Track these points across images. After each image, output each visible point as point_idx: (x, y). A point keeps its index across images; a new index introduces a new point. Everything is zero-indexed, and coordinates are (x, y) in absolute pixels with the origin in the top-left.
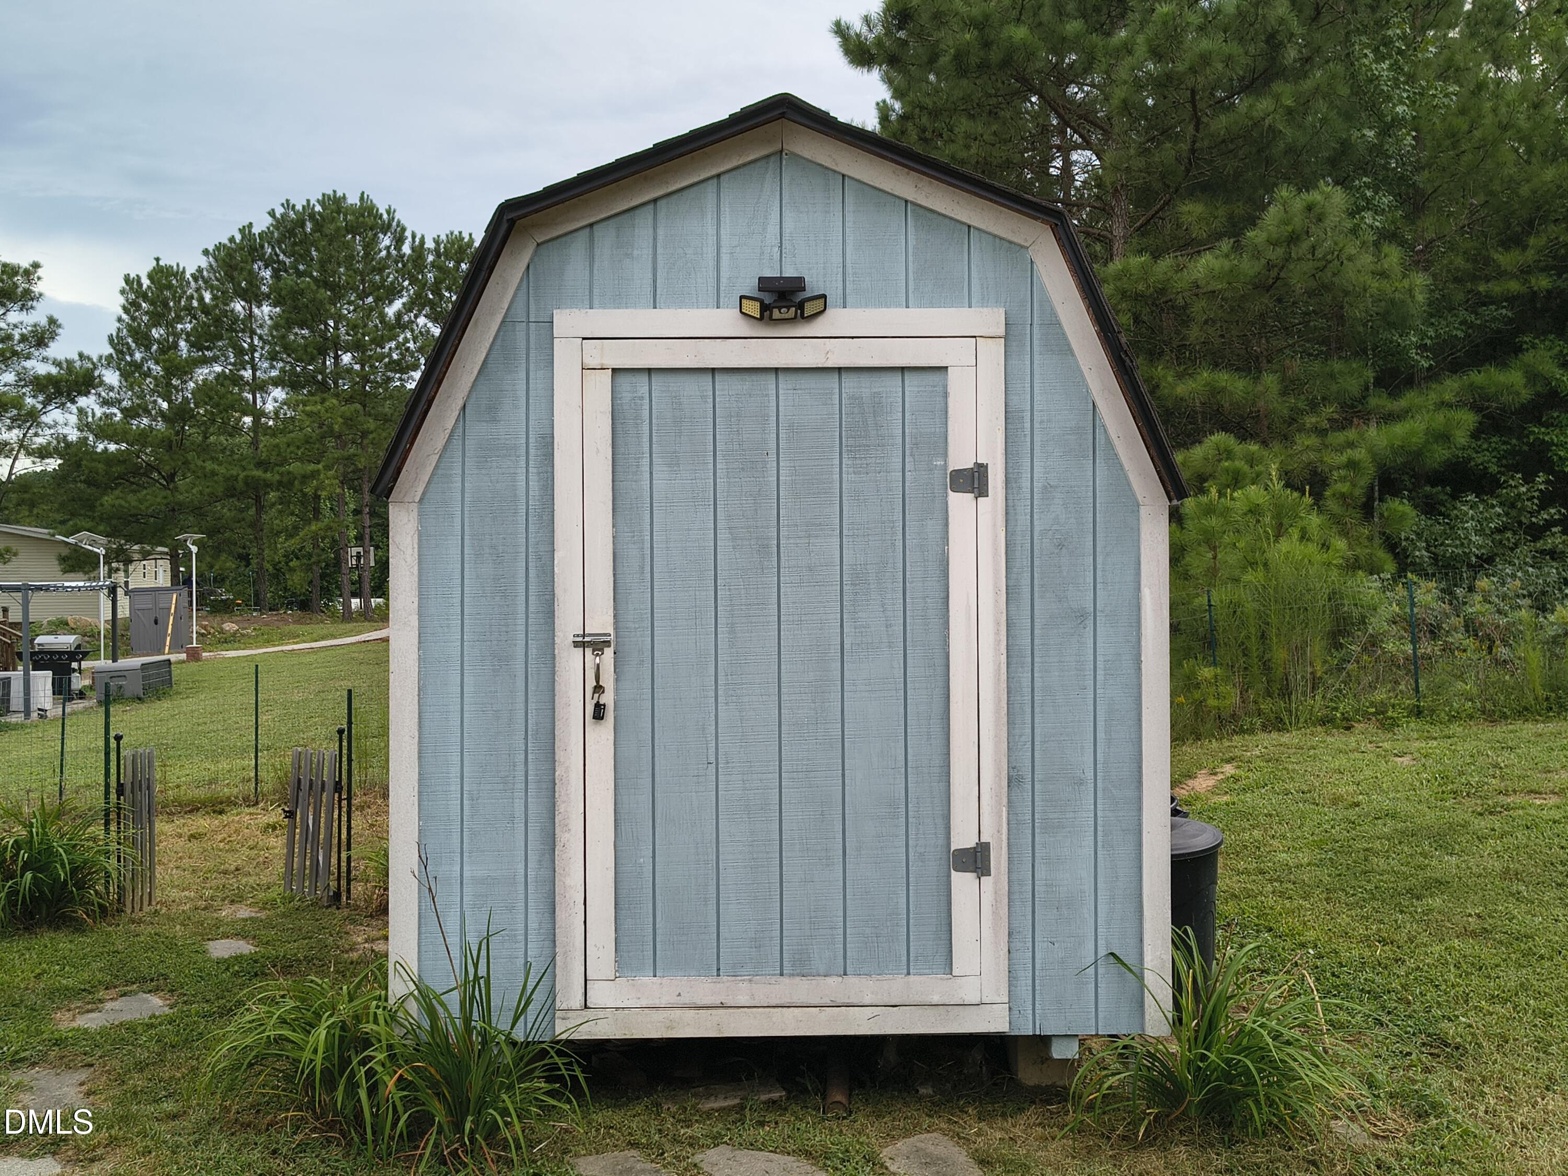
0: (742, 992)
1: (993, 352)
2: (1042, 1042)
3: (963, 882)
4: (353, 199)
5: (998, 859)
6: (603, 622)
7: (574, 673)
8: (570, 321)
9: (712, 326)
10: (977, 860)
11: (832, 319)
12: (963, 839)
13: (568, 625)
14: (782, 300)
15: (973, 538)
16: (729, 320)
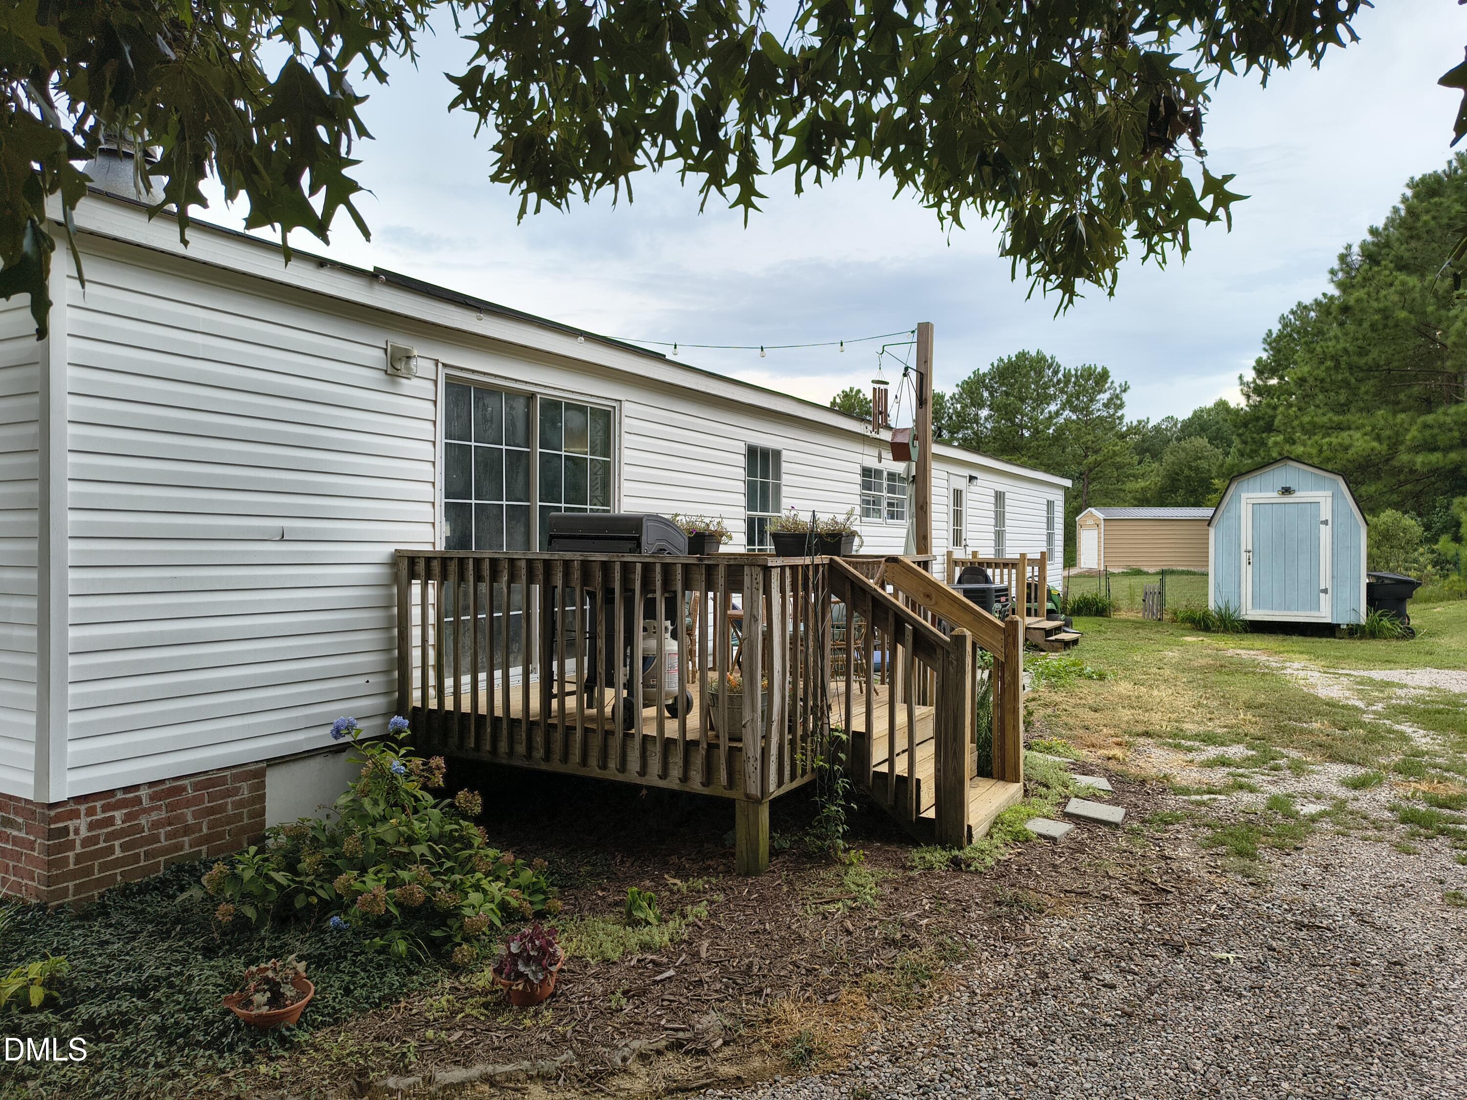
0: (1277, 613)
1: (1329, 500)
2: (1339, 625)
3: (1322, 595)
4: (1033, 353)
5: (1330, 591)
6: (1250, 548)
7: (1244, 556)
8: (1244, 495)
9: (1272, 496)
10: (1325, 591)
11: (1297, 494)
12: (1322, 587)
13: (1243, 548)
14: (1287, 491)
15: (1325, 533)
16: (1275, 494)
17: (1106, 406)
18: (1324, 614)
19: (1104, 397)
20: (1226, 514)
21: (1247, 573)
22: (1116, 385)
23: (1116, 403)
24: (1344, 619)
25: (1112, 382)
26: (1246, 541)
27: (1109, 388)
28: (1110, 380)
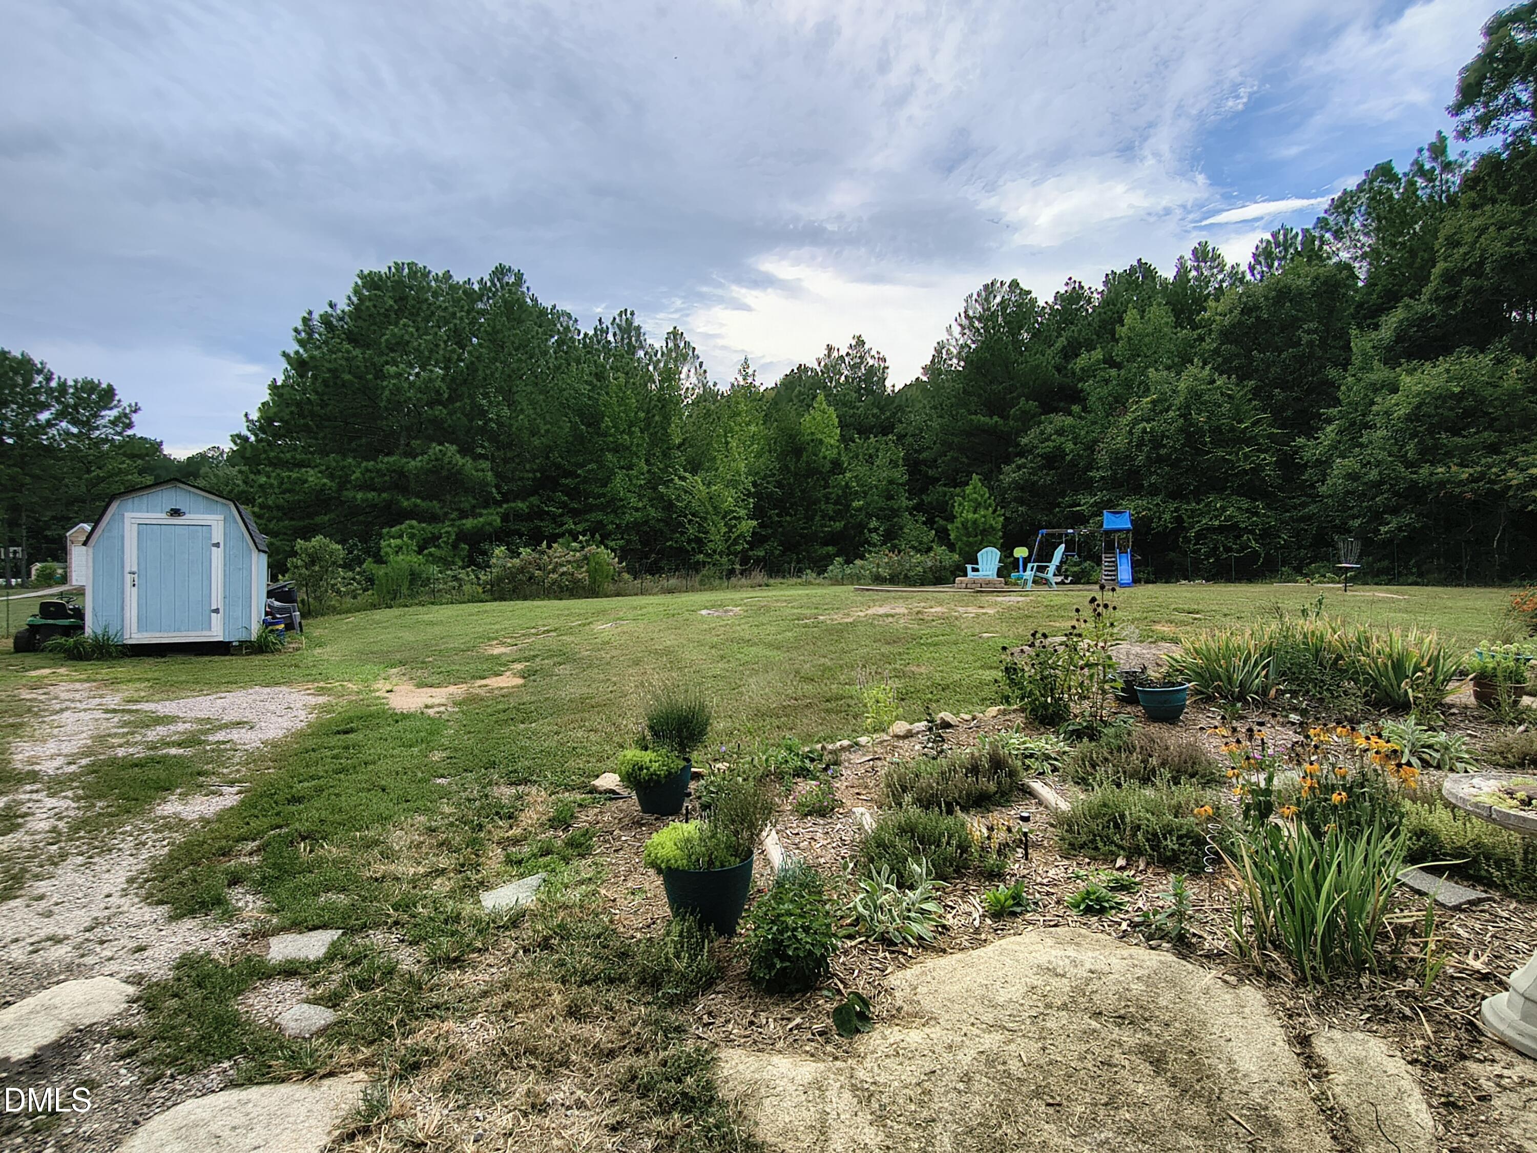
0: (165, 635)
1: (221, 524)
2: (231, 643)
3: (214, 615)
5: (221, 611)
6: (135, 569)
7: (128, 578)
8: (128, 515)
9: (160, 517)
10: (217, 611)
11: (187, 516)
12: (214, 607)
13: (127, 569)
14: (176, 513)
15: (217, 555)
16: (164, 515)
17: (114, 423)
18: (216, 633)
19: (111, 414)
20: (106, 534)
21: (132, 596)
22: (125, 404)
23: (124, 421)
24: (234, 637)
25: (119, 401)
26: (131, 561)
27: (116, 406)
28: (117, 398)
